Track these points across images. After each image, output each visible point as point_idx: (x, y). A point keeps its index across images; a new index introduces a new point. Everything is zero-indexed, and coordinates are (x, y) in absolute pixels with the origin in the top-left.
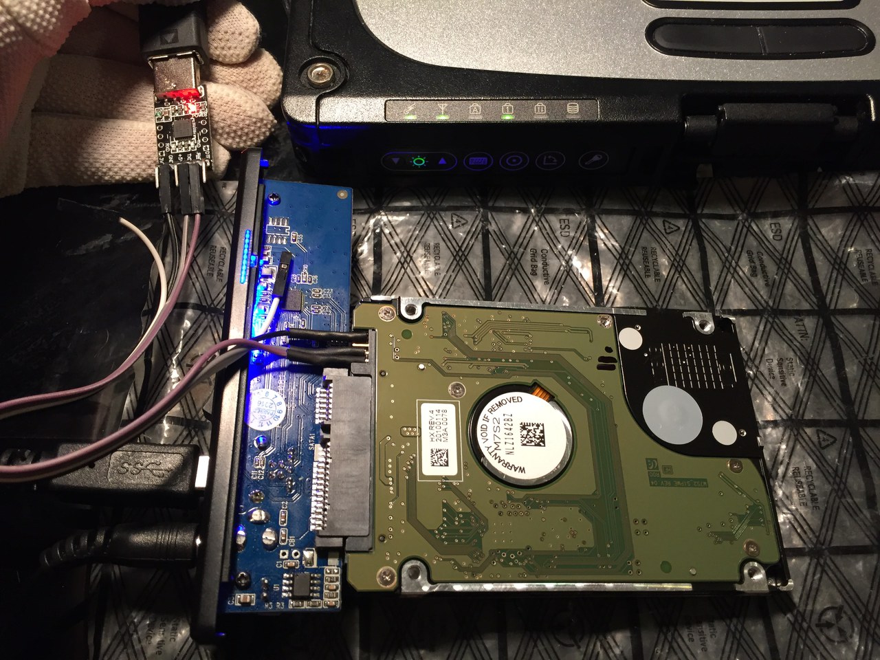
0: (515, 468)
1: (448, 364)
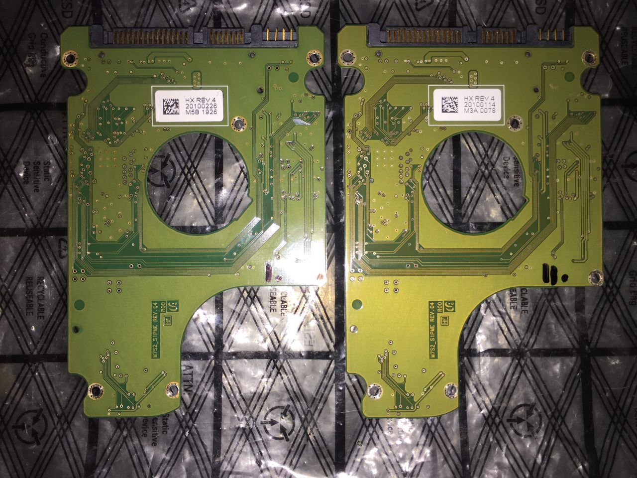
1: (541, 116)
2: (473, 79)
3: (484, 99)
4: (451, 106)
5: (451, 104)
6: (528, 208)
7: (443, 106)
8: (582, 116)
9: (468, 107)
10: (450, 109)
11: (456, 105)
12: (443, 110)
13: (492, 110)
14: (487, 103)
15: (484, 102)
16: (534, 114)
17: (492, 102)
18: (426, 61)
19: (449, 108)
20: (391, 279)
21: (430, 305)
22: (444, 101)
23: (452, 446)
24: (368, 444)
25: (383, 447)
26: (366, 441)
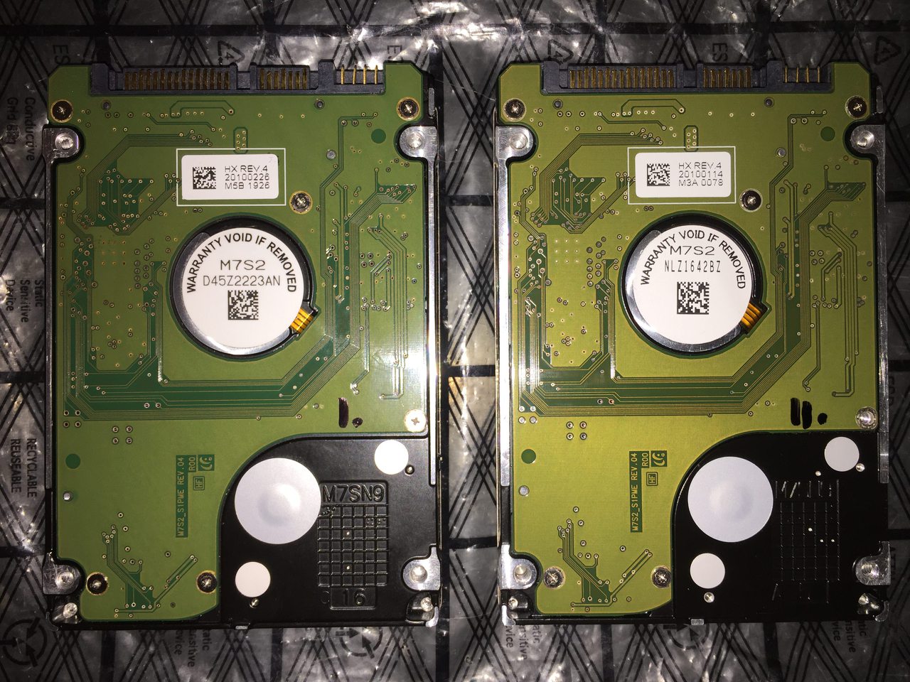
0: (648, 271)
1: (788, 190)
2: (691, 137)
3: (707, 167)
4: (659, 177)
5: (661, 174)
6: (770, 319)
7: (648, 177)
8: (846, 189)
9: (685, 178)
10: (659, 181)
11: (667, 175)
12: (648, 182)
13: (717, 182)
14: (712, 172)
15: (707, 171)
16: (777, 187)
17: (718, 170)
18: (624, 114)
19: (657, 178)
20: (578, 420)
21: (631, 457)
22: (650, 169)
23: (591, 663)
24: (480, 661)
25: (500, 665)
26: (478, 657)
